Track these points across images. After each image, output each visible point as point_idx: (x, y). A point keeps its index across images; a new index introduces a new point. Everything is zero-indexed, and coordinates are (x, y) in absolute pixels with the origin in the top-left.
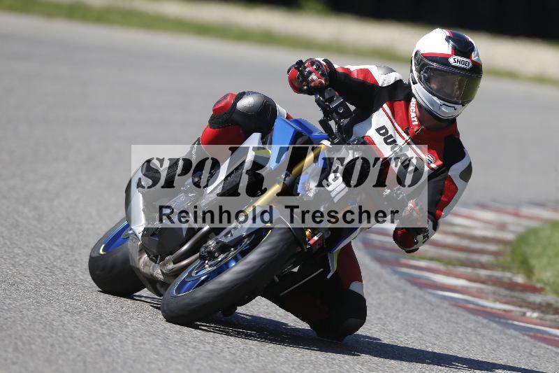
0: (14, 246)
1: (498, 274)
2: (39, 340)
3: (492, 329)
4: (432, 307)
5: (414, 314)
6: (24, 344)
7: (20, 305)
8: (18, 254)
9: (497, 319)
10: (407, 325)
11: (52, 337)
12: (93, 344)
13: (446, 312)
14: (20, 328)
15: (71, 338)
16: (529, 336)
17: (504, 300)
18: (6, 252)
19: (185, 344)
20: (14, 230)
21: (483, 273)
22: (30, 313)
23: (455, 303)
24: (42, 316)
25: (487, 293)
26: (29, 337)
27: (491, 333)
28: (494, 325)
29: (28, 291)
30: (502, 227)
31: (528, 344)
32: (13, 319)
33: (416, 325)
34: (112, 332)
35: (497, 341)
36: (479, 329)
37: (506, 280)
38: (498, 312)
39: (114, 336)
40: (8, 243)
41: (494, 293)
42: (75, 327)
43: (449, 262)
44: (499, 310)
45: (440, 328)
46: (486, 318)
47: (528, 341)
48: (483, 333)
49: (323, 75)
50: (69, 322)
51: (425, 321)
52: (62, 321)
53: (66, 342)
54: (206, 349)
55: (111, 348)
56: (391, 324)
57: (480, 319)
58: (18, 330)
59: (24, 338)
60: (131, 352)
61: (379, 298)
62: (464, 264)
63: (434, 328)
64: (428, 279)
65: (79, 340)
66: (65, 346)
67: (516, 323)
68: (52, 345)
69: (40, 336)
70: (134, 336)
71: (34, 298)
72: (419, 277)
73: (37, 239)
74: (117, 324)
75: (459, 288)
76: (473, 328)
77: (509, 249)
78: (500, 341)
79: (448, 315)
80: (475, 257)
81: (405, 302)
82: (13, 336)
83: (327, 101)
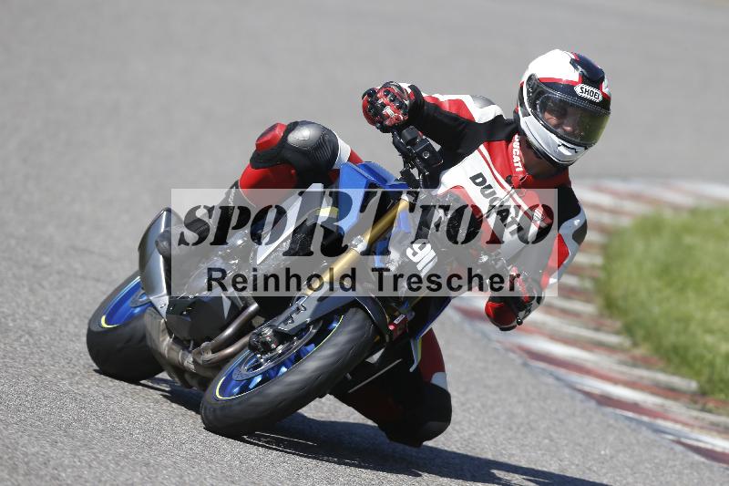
83: (408, 143)
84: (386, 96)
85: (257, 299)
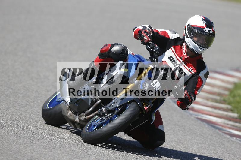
49: (149, 37)
83: (151, 48)
84: (144, 33)
85: (100, 99)
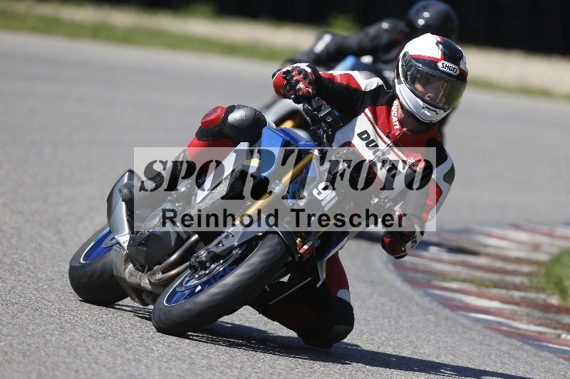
0: (38, 270)
1: (532, 295)
2: (63, 366)
3: (526, 351)
4: (464, 330)
5: (446, 337)
6: (47, 370)
7: (43, 331)
8: (41, 279)
9: (531, 342)
10: (439, 348)
11: (76, 363)
12: (118, 369)
13: (479, 335)
14: (43, 354)
15: (96, 363)
16: (564, 358)
17: (538, 322)
18: (29, 276)
19: (213, 369)
20: (37, 255)
21: (517, 294)
22: (54, 339)
23: (489, 326)
24: (66, 342)
25: (521, 315)
26: (53, 363)
27: (525, 356)
28: (528, 347)
29: (51, 316)
30: (536, 247)
31: (562, 367)
32: (37, 344)
33: (448, 348)
34: (137, 357)
35: (530, 364)
36: (512, 352)
37: (540, 301)
38: (532, 334)
39: (139, 361)
40: (32, 268)
41: (528, 315)
42: (100, 352)
43: (482, 283)
44: (533, 332)
45: (472, 350)
46: (519, 340)
47: (563, 364)
48: (516, 355)
50: (93, 348)
51: (458, 344)
52: (86, 347)
53: (90, 368)
54: (234, 374)
55: (136, 373)
56: (422, 347)
57: (514, 341)
58: (42, 356)
59: (47, 364)
60: (157, 377)
61: (411, 321)
62: (497, 285)
63: (466, 351)
64: (460, 301)
65: (104, 366)
66: (90, 372)
67: (550, 345)
68: (76, 371)
69: (64, 362)
70: (160, 361)
71: (58, 324)
72: (452, 300)
73: (61, 264)
74: (142, 349)
75: (492, 310)
76: (506, 351)
77: (542, 270)
78: (534, 363)
79: (481, 337)
80: (508, 278)
81: (437, 325)
82: (37, 362)
83: (314, 110)
84: (299, 74)
